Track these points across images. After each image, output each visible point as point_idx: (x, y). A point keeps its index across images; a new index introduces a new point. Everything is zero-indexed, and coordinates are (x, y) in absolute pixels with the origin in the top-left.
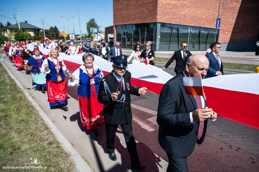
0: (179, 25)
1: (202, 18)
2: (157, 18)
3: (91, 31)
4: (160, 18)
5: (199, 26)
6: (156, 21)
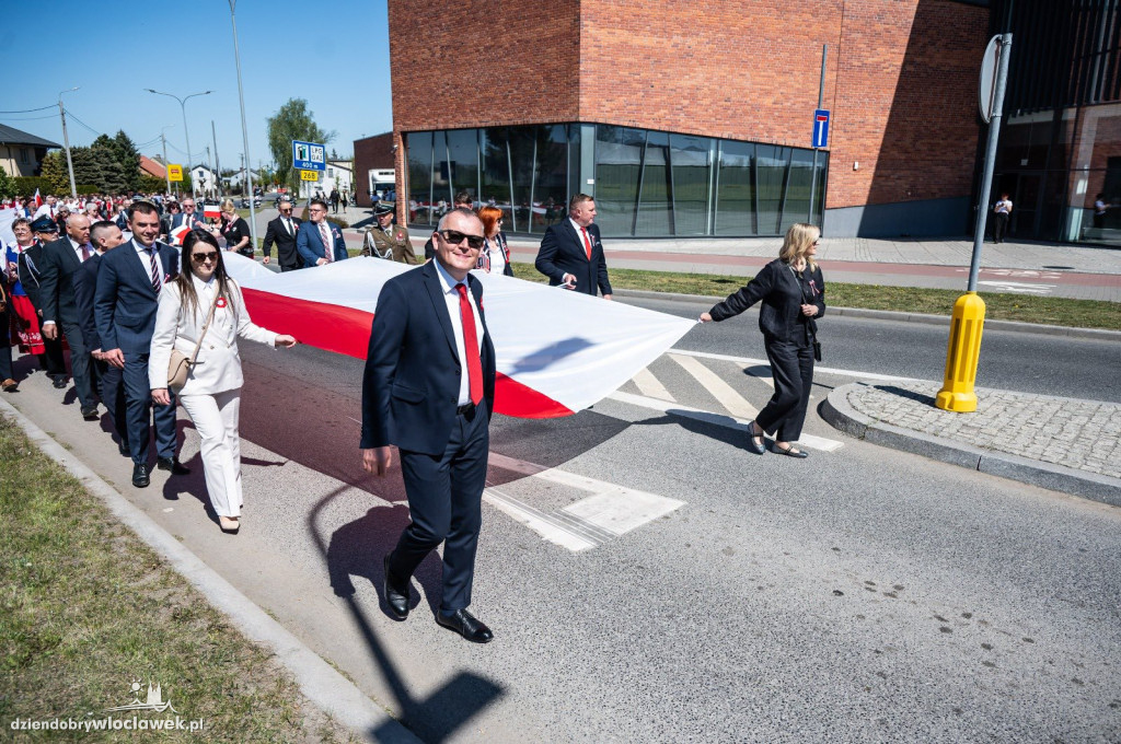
0: (669, 133)
1: (760, 107)
2: (581, 105)
3: (298, 158)
4: (594, 105)
5: (749, 139)
6: (578, 116)
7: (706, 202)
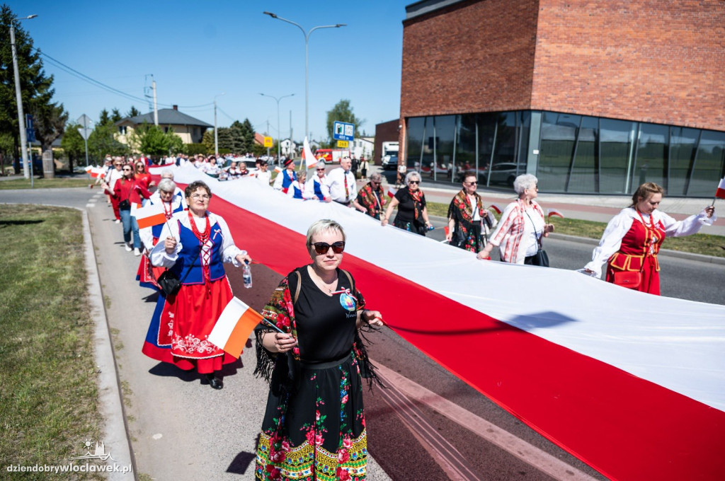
0: (599, 117)
1: (676, 98)
2: (533, 98)
3: (336, 133)
4: (542, 97)
5: (665, 122)
6: (530, 105)
7: (626, 170)
